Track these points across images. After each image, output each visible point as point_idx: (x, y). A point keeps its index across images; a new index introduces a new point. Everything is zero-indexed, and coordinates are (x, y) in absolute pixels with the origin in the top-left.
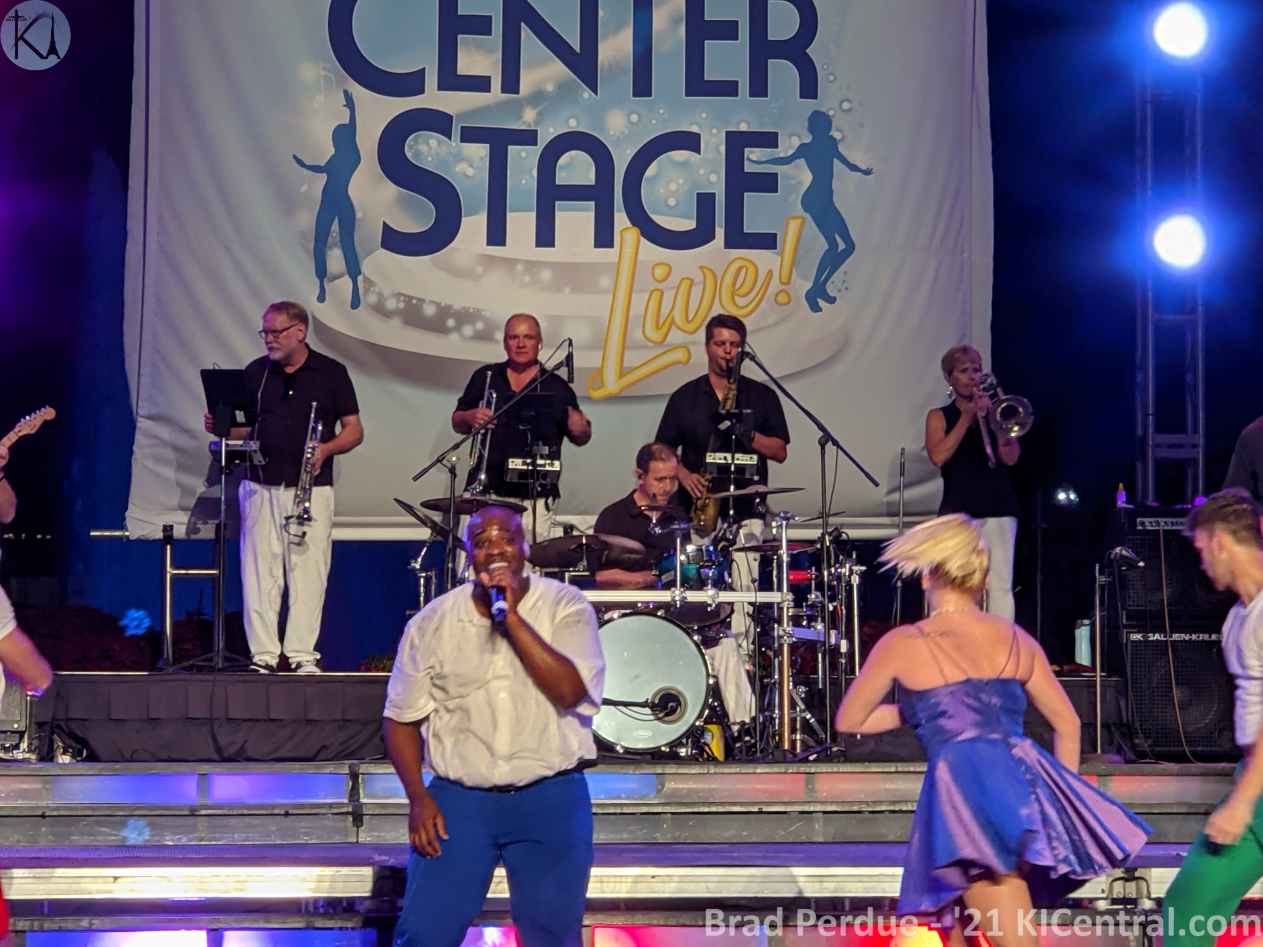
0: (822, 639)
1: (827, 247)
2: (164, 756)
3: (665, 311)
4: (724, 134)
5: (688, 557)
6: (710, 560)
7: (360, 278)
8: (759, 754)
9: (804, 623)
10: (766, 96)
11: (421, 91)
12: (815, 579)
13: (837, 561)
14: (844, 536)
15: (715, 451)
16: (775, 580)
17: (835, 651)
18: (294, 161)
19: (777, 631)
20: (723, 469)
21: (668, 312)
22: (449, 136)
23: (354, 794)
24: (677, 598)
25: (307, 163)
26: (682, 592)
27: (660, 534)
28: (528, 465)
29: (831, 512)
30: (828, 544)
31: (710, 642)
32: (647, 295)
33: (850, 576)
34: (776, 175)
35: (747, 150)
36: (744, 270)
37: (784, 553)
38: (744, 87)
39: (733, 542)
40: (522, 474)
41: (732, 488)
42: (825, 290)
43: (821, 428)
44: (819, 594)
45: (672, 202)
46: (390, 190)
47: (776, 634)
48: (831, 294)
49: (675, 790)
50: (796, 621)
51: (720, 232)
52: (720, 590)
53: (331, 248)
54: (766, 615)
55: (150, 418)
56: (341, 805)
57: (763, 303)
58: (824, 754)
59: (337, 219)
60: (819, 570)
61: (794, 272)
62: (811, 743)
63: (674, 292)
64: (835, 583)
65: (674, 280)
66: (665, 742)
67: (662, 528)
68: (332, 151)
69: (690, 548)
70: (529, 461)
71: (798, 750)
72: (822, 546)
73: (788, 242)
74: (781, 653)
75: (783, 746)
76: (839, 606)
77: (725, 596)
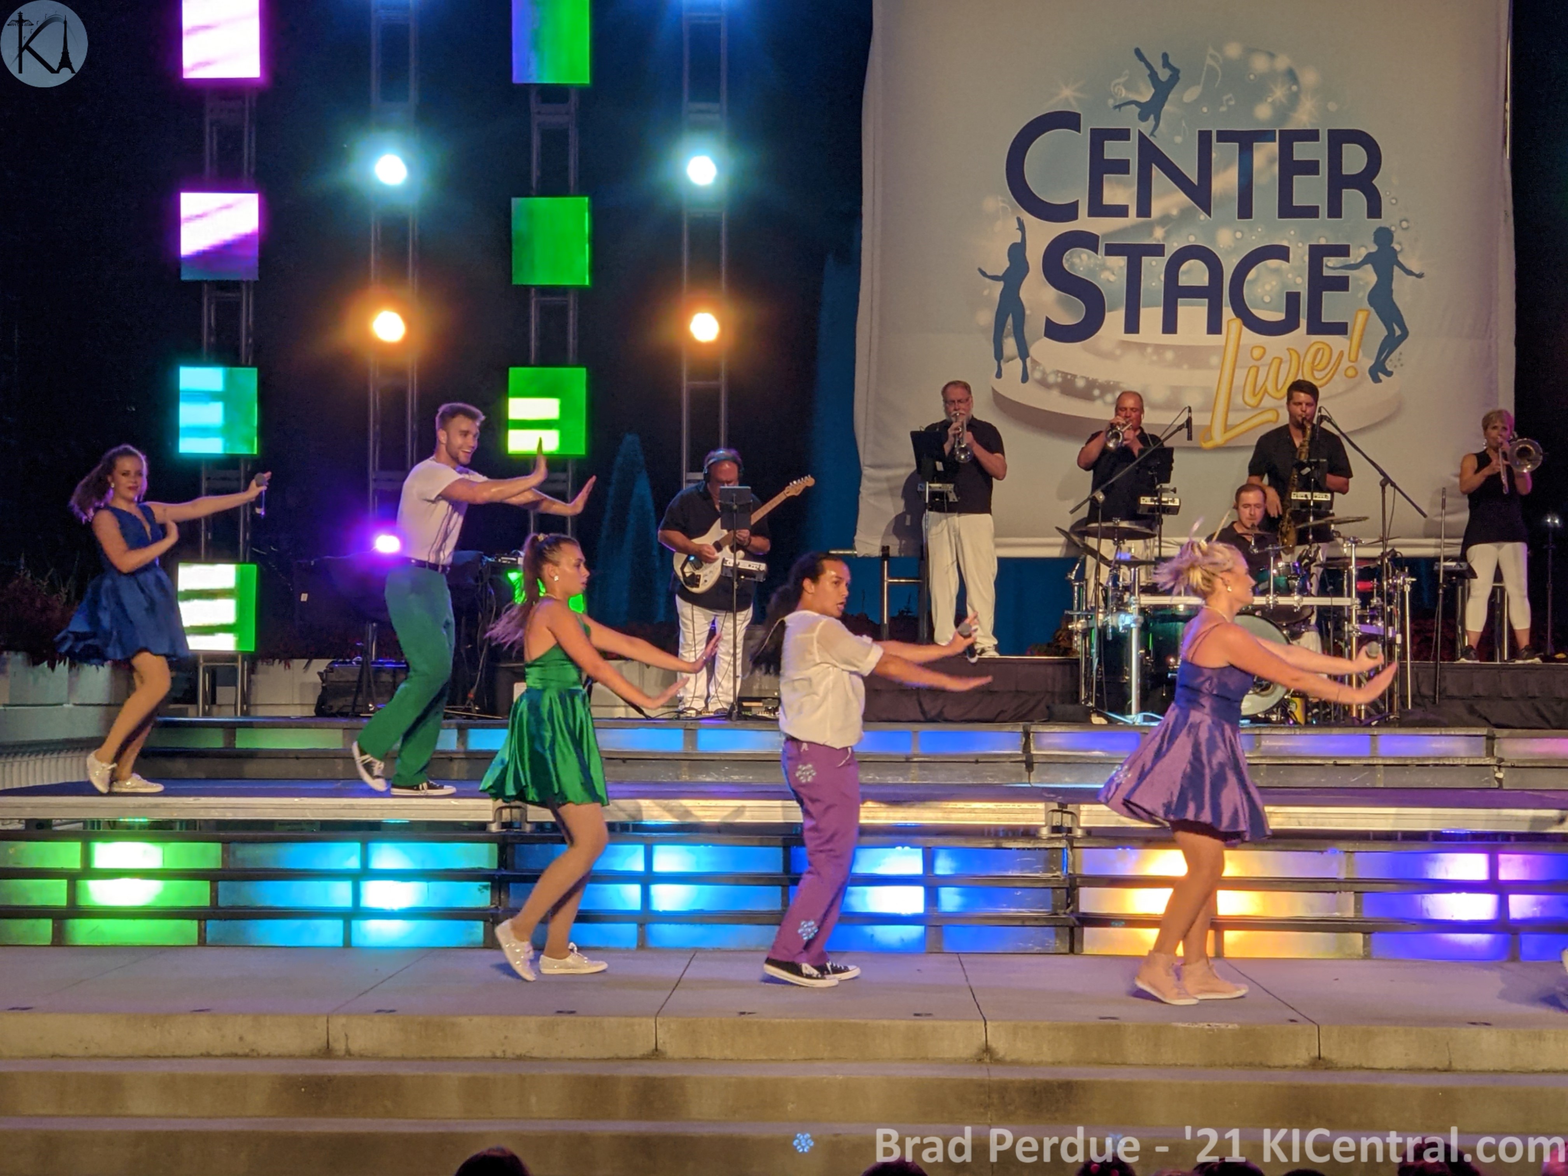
0: (1382, 633)
1: (1386, 333)
2: (884, 716)
3: (1260, 382)
4: (1307, 247)
5: (1279, 571)
6: (1296, 573)
7: (1028, 360)
8: (1333, 720)
9: (1368, 621)
10: (1340, 217)
11: (1075, 217)
12: (1377, 588)
13: (1394, 574)
14: (1399, 555)
15: (1298, 491)
16: (1346, 589)
17: (1392, 642)
18: (978, 272)
19: (1347, 627)
20: (1304, 504)
21: (1262, 384)
22: (1096, 252)
23: (1026, 747)
24: (1271, 602)
25: (989, 273)
26: (1274, 598)
27: (1259, 554)
28: (1155, 501)
29: (1390, 536)
30: (1386, 561)
31: (1295, 635)
32: (1247, 370)
33: (1403, 586)
34: (1347, 278)
35: (1325, 259)
36: (1321, 352)
37: (1353, 568)
38: (1324, 210)
39: (1313, 560)
40: (1151, 509)
41: (1311, 519)
42: (1384, 366)
43: (1382, 473)
44: (1379, 599)
45: (1267, 299)
46: (1051, 293)
47: (1346, 629)
48: (1389, 369)
49: (1270, 747)
50: (1361, 619)
51: (1303, 322)
52: (1304, 596)
53: (1006, 337)
54: (1339, 615)
55: (871, 466)
56: (1018, 755)
57: (1335, 377)
58: (1383, 721)
59: (1011, 316)
60: (1380, 581)
61: (1360, 351)
62: (1373, 712)
63: (1267, 368)
64: (1391, 591)
65: (1267, 359)
66: (1261, 710)
67: (1259, 549)
68: (1007, 264)
69: (1281, 564)
70: (1155, 498)
71: (1363, 717)
72: (1382, 562)
73: (1356, 330)
74: (1351, 644)
75: (1352, 714)
76: (1395, 609)
77: (1308, 601)
